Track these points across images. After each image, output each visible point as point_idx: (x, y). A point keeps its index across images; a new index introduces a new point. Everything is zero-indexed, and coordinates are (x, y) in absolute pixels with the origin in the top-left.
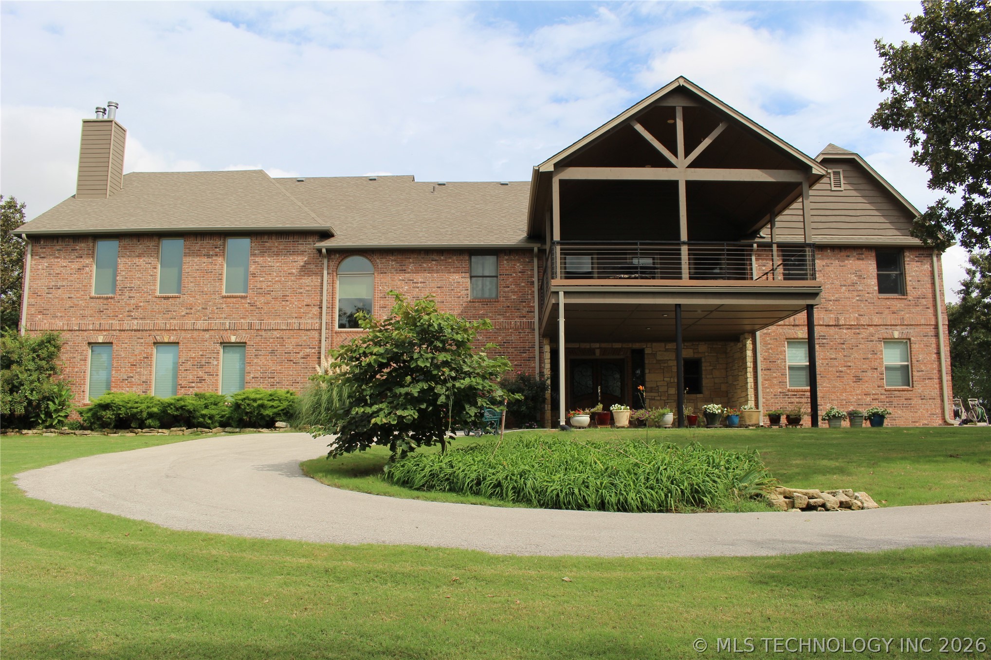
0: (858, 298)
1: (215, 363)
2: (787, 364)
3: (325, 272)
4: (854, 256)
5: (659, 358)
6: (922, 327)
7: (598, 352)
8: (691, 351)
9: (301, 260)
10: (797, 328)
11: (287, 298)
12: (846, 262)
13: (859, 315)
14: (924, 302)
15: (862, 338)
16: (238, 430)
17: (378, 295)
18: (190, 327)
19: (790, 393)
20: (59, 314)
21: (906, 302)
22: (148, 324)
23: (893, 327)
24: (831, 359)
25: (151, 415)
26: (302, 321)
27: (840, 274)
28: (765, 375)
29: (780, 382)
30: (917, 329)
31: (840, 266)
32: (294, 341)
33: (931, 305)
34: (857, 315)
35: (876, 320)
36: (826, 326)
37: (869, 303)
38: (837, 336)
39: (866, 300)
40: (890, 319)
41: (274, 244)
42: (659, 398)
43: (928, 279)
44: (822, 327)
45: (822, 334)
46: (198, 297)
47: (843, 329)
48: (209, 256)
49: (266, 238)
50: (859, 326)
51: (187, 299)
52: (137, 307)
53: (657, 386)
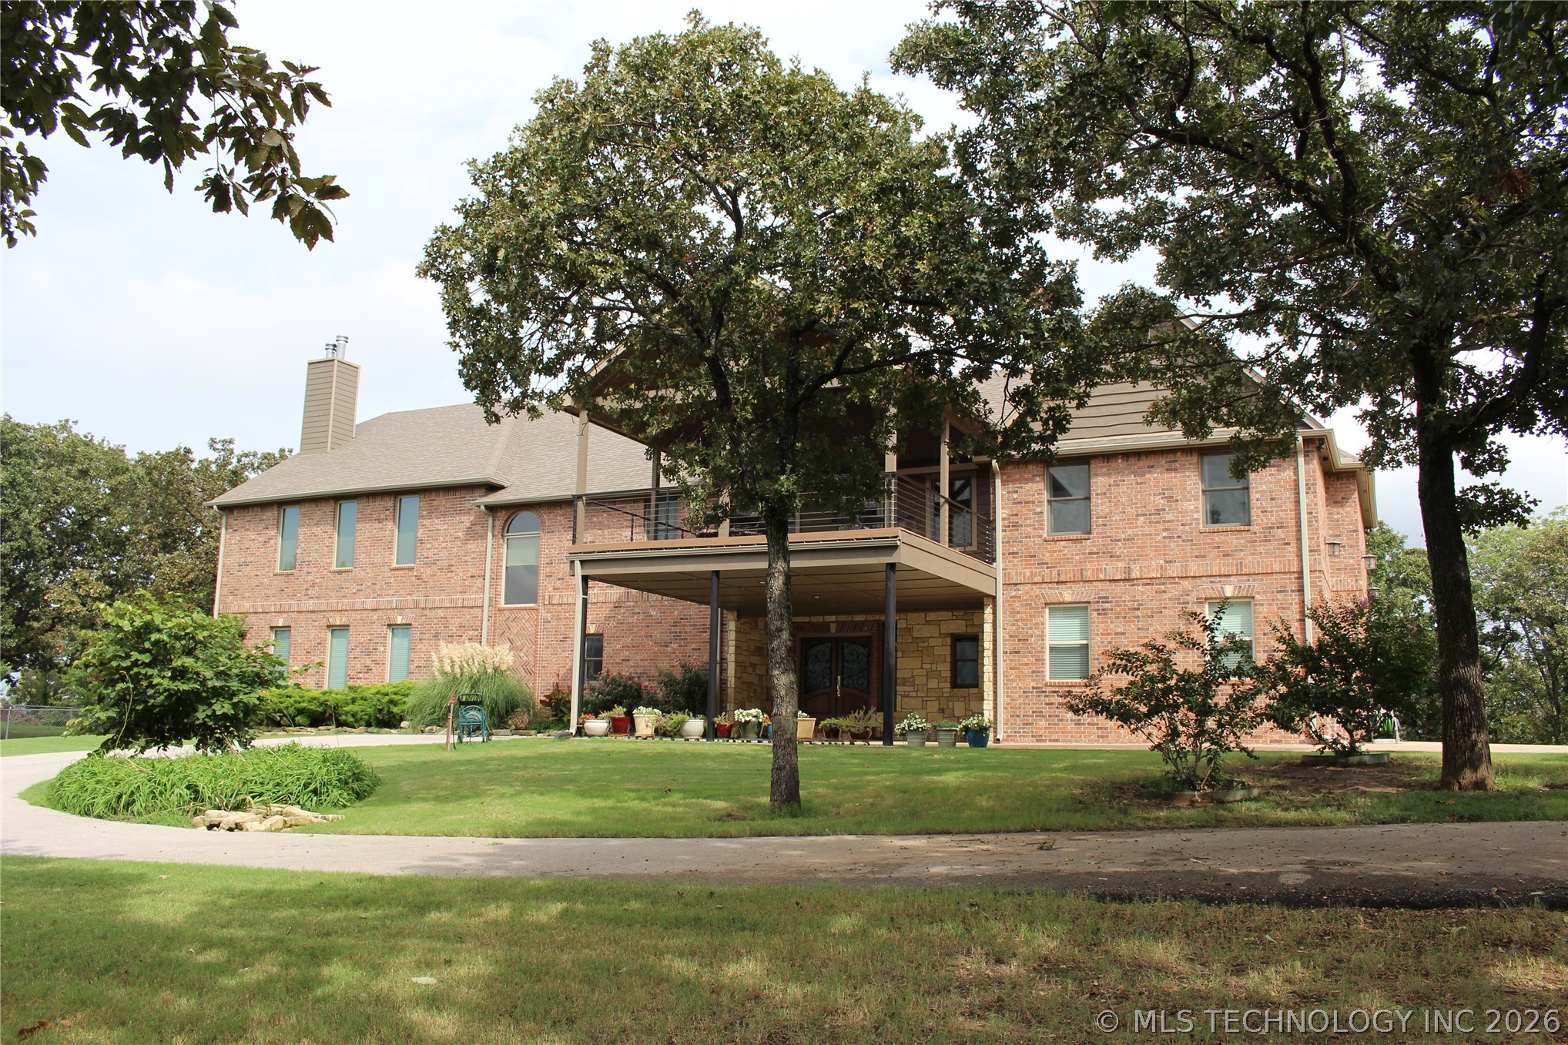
0: (1164, 534)
1: (382, 649)
2: (1048, 643)
3: (490, 535)
4: (1162, 466)
5: (915, 635)
6: (1274, 576)
7: (833, 627)
8: (963, 623)
9: (467, 520)
10: (1064, 586)
11: (453, 569)
12: (1148, 476)
13: (1166, 562)
14: (1280, 533)
15: (1170, 599)
16: (376, 730)
17: (544, 560)
18: (359, 606)
19: (1048, 689)
20: (247, 595)
21: (1248, 535)
22: (322, 603)
23: (1223, 579)
24: (1116, 634)
25: (300, 712)
26: (466, 596)
27: (1136, 496)
28: (1011, 660)
29: (1033, 672)
30: (1266, 580)
31: (1137, 484)
32: (457, 621)
33: (1292, 539)
34: (1162, 562)
35: (1194, 568)
36: (1110, 581)
37: (1183, 541)
38: (1128, 598)
39: (1179, 537)
40: (1216, 566)
41: (442, 501)
42: (914, 694)
43: (1289, 495)
44: (1103, 584)
45: (1102, 594)
46: (368, 570)
47: (1138, 585)
48: (380, 521)
49: (433, 496)
50: (1163, 579)
51: (360, 573)
52: (314, 584)
53: (913, 677)
